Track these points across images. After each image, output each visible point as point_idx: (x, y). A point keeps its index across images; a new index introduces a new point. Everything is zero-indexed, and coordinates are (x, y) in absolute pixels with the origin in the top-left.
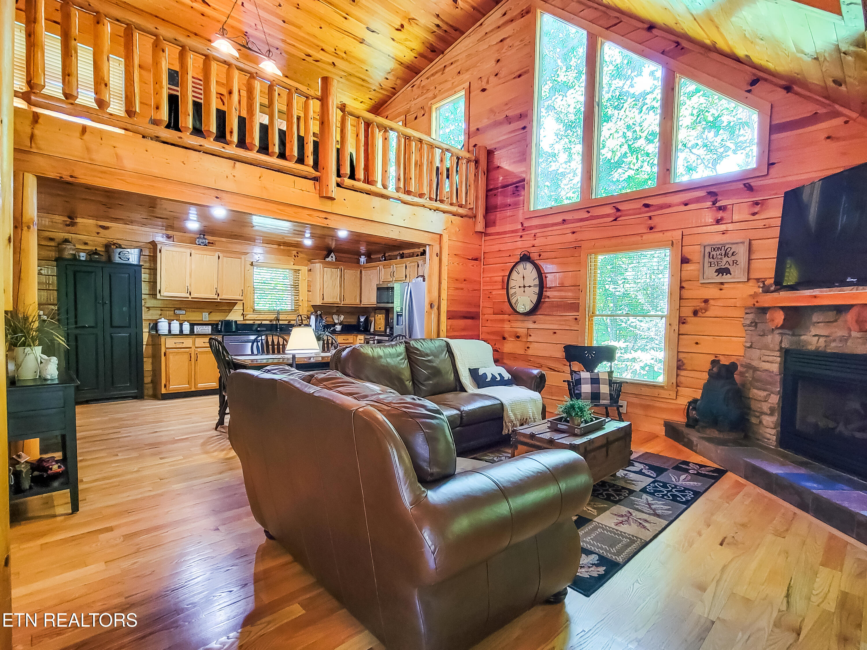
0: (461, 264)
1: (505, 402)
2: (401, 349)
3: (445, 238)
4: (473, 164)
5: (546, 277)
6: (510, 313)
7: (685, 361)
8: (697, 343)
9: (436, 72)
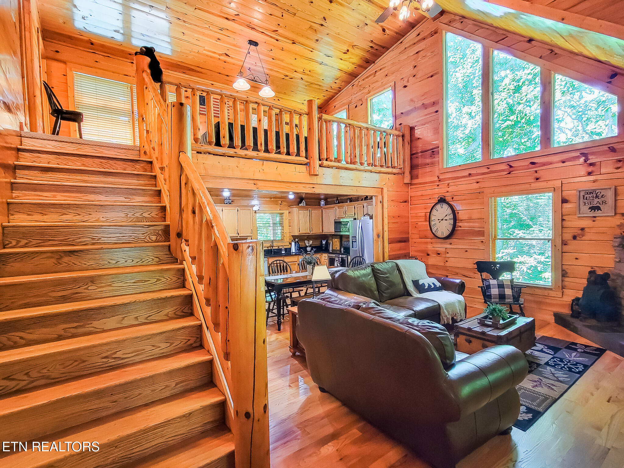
0: (395, 206)
1: (442, 304)
2: (369, 270)
3: (385, 191)
4: (401, 138)
5: (458, 213)
6: (432, 238)
7: (568, 271)
8: (577, 259)
9: (370, 76)
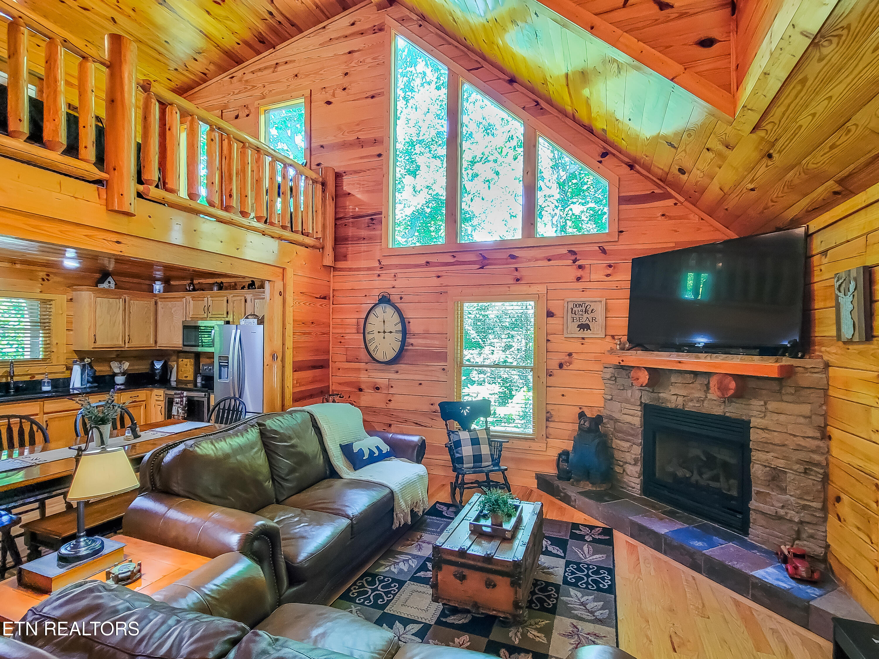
0: (307, 304)
1: (395, 488)
2: (253, 435)
3: (290, 273)
4: (319, 186)
5: (409, 322)
6: (367, 361)
7: (553, 413)
8: (563, 395)
9: (266, 68)
